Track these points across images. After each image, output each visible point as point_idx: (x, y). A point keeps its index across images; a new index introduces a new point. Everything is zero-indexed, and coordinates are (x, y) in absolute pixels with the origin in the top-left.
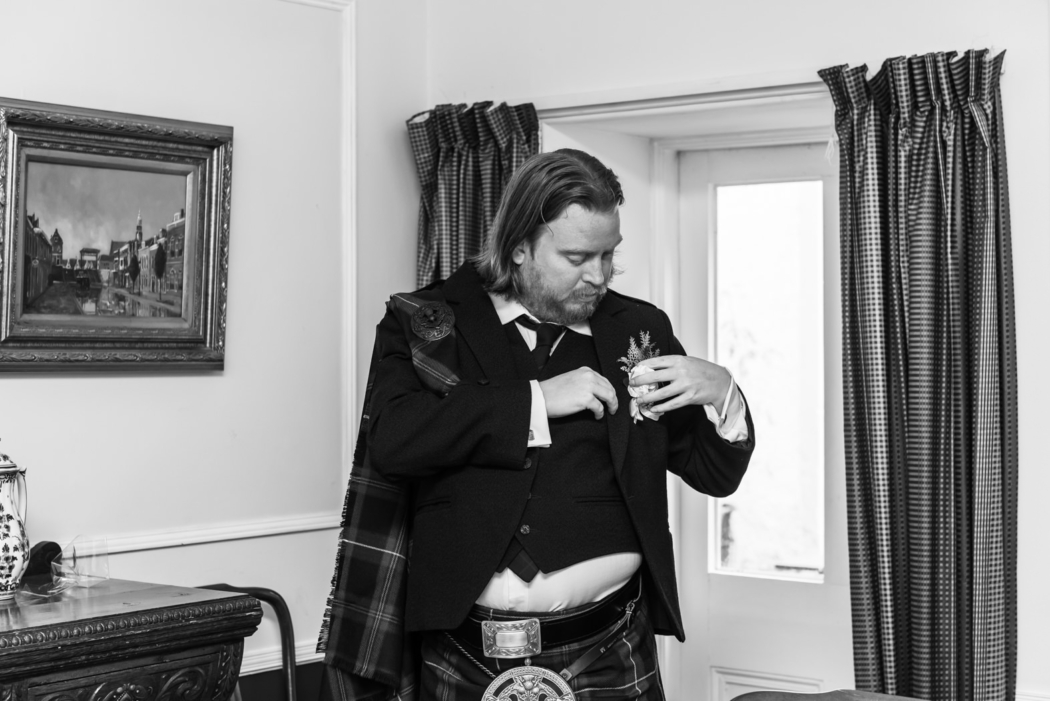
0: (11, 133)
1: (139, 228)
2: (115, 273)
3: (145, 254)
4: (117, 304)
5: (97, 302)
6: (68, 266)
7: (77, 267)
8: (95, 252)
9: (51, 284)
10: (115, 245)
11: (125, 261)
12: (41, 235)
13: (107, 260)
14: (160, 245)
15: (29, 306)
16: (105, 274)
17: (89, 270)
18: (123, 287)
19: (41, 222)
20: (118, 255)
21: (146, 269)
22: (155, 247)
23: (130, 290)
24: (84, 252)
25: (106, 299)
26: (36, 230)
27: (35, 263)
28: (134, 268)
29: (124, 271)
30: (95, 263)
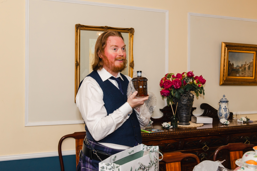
0: (226, 48)
1: (246, 62)
2: (242, 70)
3: (247, 66)
4: (242, 74)
5: (239, 74)
6: (235, 69)
7: (236, 69)
8: (239, 66)
9: (232, 71)
10: (242, 65)
11: (244, 68)
12: (230, 64)
13: (241, 67)
14: (249, 65)
15: (229, 75)
16: (240, 70)
17: (238, 69)
18: (243, 72)
19: (230, 62)
20: (242, 67)
21: (247, 69)
22: (248, 65)
23: (244, 73)
24: (237, 66)
25: (240, 74)
26: (230, 63)
27: (230, 68)
28: (245, 69)
29: (243, 69)
30: (239, 68)
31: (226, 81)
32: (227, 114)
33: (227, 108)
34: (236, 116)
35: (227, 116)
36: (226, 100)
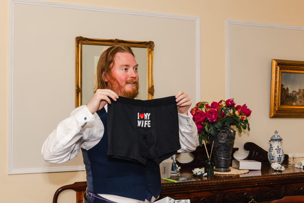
0: (278, 67)
2: (300, 96)
4: (300, 103)
5: (296, 102)
6: (290, 95)
7: (292, 95)
8: (295, 92)
9: (286, 99)
10: (300, 90)
11: (302, 94)
12: (284, 88)
13: (298, 93)
15: (282, 103)
16: (298, 96)
17: (293, 96)
18: (301, 99)
19: (284, 86)
20: (300, 92)
23: (303, 100)
24: (293, 92)
25: (298, 102)
26: (283, 87)
27: (283, 94)
29: (302, 96)
30: (295, 94)
31: (278, 112)
32: (281, 157)
33: (280, 149)
34: (292, 159)
35: (281, 160)
36: (280, 137)
